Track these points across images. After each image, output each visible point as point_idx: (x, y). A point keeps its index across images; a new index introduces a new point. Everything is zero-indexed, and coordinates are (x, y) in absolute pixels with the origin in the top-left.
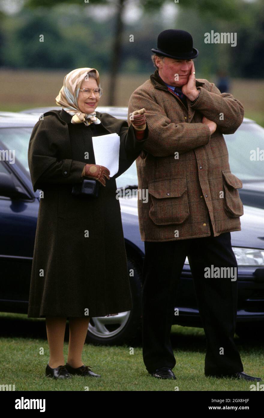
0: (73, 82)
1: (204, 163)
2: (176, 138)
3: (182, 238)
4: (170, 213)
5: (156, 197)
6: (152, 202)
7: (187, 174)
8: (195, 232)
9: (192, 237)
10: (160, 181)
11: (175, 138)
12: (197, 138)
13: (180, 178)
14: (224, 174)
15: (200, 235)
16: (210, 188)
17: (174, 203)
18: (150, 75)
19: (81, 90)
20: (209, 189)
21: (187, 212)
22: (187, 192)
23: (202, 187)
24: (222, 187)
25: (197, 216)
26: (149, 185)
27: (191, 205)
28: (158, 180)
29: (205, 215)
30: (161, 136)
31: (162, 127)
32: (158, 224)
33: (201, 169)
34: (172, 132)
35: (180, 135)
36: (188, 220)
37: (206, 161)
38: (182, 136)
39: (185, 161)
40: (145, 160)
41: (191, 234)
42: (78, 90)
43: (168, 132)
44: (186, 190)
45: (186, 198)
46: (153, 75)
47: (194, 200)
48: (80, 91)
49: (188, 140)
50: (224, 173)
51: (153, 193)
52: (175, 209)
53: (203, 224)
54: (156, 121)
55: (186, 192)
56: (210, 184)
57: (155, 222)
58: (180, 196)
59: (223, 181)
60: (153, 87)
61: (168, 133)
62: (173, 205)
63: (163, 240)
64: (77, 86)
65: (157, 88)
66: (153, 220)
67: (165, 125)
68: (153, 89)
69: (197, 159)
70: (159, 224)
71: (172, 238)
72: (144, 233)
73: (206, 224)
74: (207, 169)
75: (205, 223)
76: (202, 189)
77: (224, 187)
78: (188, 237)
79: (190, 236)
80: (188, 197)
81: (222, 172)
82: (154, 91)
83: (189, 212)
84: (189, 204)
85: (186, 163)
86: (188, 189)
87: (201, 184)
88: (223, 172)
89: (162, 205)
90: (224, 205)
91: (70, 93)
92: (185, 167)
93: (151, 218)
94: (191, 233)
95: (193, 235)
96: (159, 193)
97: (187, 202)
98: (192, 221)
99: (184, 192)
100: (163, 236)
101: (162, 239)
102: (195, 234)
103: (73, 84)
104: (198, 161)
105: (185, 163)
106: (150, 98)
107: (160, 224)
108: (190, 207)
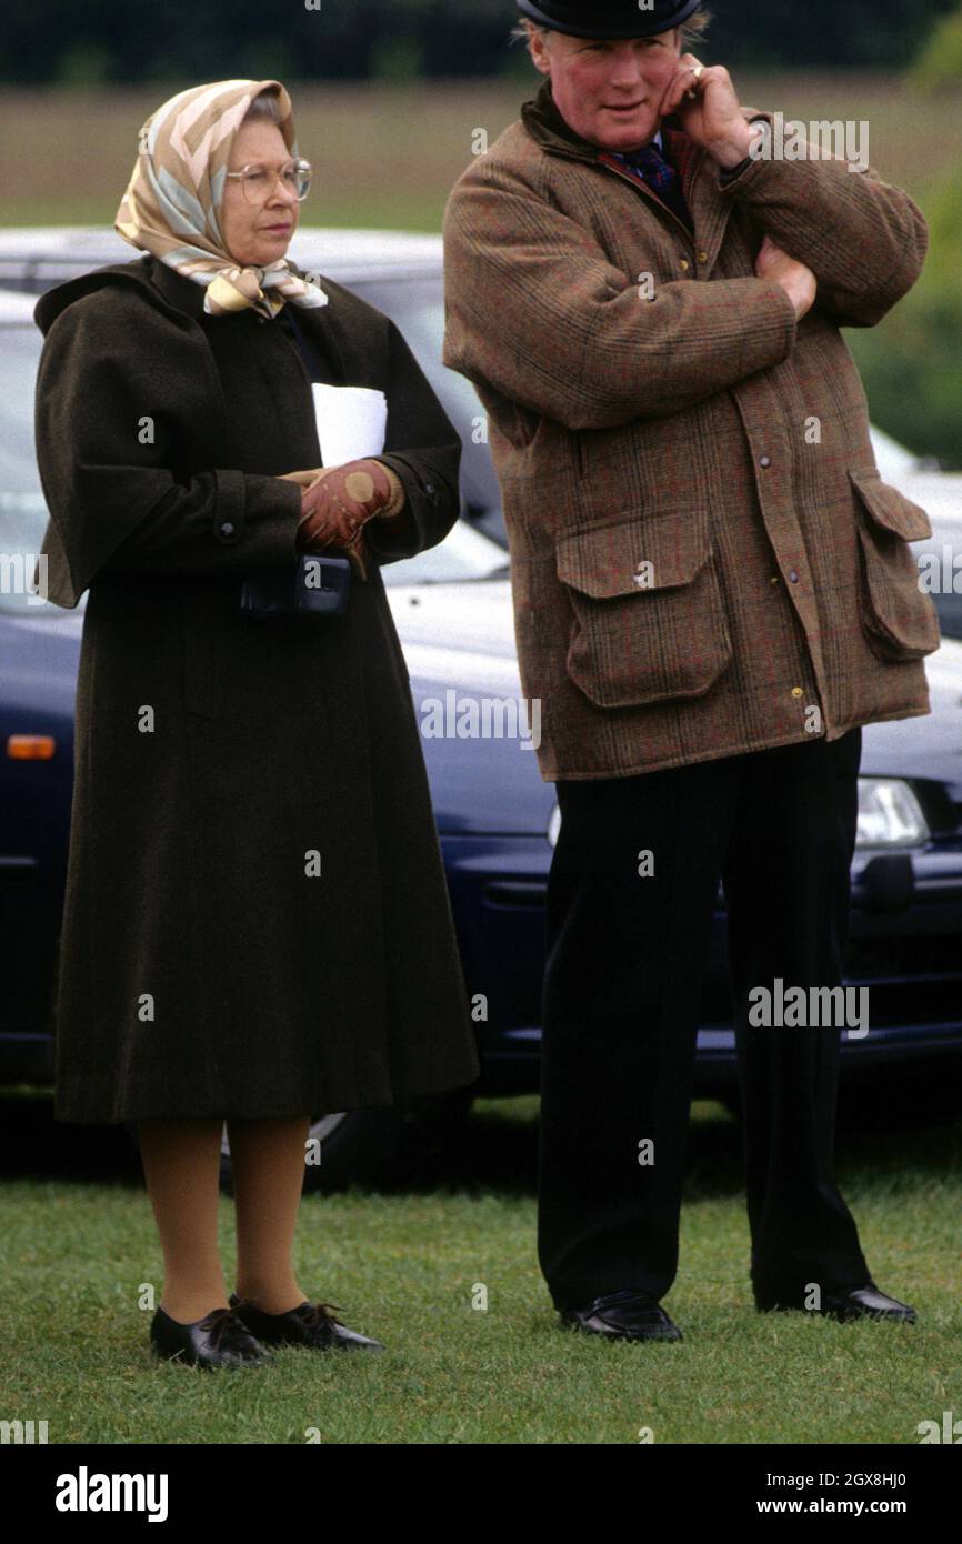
0: (192, 141)
1: (775, 441)
2: (657, 346)
3: (710, 752)
4: (654, 654)
5: (591, 594)
6: (575, 617)
7: (710, 491)
8: (758, 723)
9: (750, 748)
10: (600, 528)
11: (651, 347)
12: (742, 338)
13: (684, 510)
14: (857, 482)
15: (780, 735)
16: (806, 541)
17: (665, 614)
18: (520, 107)
19: (230, 175)
20: (801, 546)
21: (721, 646)
22: (717, 564)
23: (773, 542)
24: (855, 538)
25: (766, 658)
26: (557, 548)
27: (734, 615)
28: (591, 526)
29: (796, 653)
30: (595, 341)
31: (595, 304)
32: (605, 706)
33: (764, 467)
34: (638, 324)
35: (671, 332)
36: (731, 679)
37: (785, 435)
38: (679, 337)
39: (697, 439)
40: (530, 448)
41: (744, 735)
42: (221, 173)
43: (621, 322)
44: (711, 553)
45: (712, 587)
46: (531, 103)
47: (748, 591)
48: (228, 179)
49: (707, 350)
50: (859, 478)
51: (578, 581)
52: (671, 638)
53: (790, 691)
54: (568, 282)
55: (713, 566)
56: (803, 527)
57: (592, 698)
58: (688, 579)
59: (855, 516)
60: (536, 148)
61: (623, 327)
62: (664, 622)
63: (633, 769)
64: (212, 158)
65: (552, 152)
66: (584, 690)
67: (608, 297)
68: (540, 157)
69: (747, 426)
70: (610, 705)
71: (667, 758)
72: (552, 749)
73: (804, 688)
74: (790, 465)
75: (798, 686)
76: (775, 548)
77: (858, 536)
78: (734, 748)
79: (743, 743)
80: (720, 585)
81: (849, 477)
82: (542, 163)
83: (729, 645)
84: (727, 612)
85: (702, 446)
86: (717, 550)
87: (769, 528)
88: (854, 475)
89: (617, 626)
90: (862, 611)
91: (183, 190)
92: (701, 461)
93: (578, 682)
94: (743, 729)
95: (754, 740)
96: (599, 576)
97: (720, 603)
98: (743, 679)
99: (701, 564)
100: (629, 753)
101: (626, 764)
102: (763, 733)
103: (192, 150)
104: (750, 437)
105: (698, 443)
106: (531, 193)
107: (616, 705)
108: (732, 625)
